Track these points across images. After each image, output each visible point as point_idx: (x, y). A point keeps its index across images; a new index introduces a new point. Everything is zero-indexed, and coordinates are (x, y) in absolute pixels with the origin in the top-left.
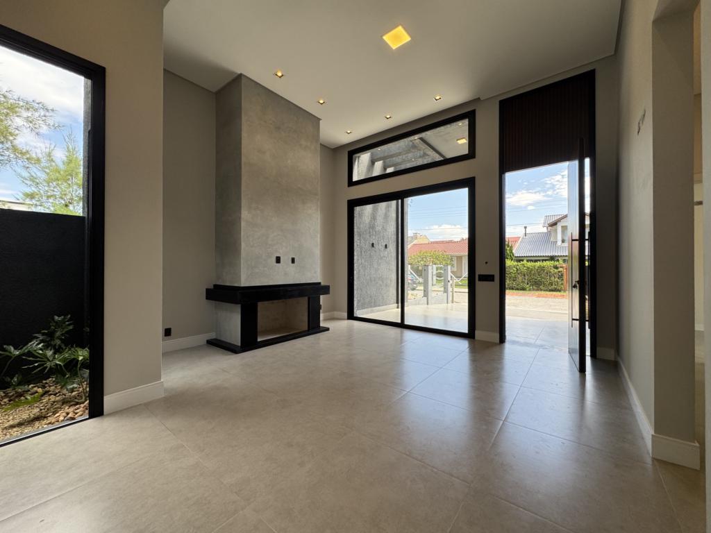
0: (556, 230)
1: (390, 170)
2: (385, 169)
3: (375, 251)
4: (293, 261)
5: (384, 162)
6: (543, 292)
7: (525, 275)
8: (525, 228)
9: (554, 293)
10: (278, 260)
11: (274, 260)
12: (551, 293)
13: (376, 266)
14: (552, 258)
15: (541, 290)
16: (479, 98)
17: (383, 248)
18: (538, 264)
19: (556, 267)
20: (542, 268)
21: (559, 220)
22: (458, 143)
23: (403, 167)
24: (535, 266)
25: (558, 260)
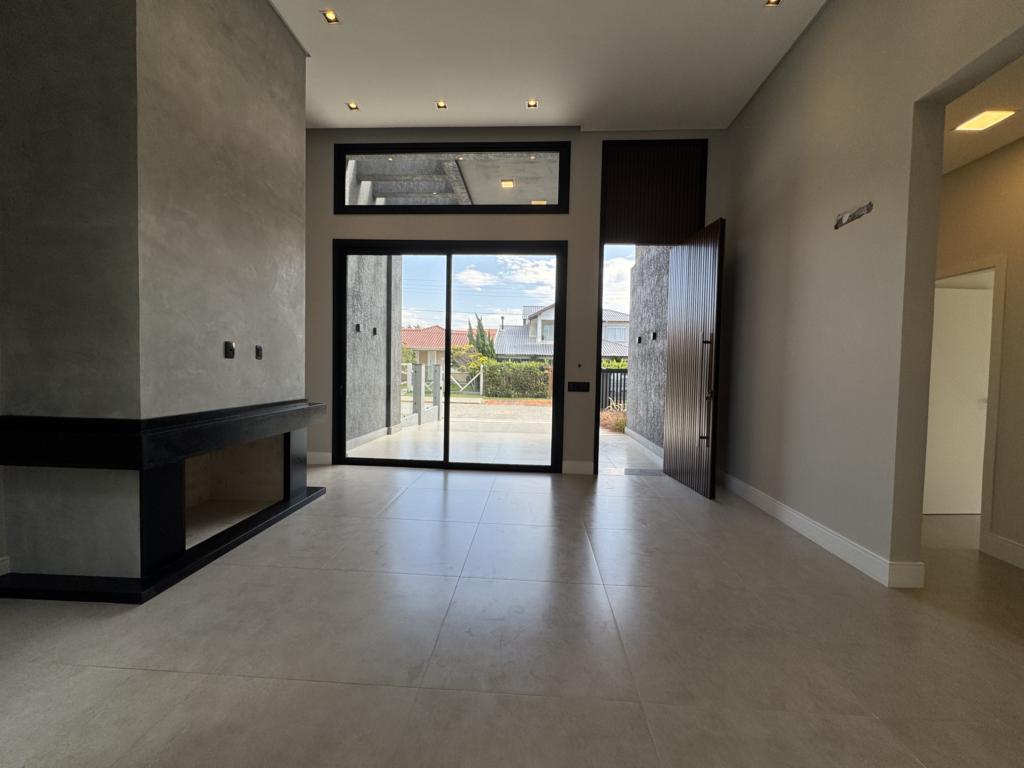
0: (536, 325)
1: (380, 201)
2: (374, 197)
3: (361, 339)
4: (259, 353)
5: (373, 186)
6: (529, 400)
7: (509, 378)
8: (503, 318)
9: (541, 400)
10: (229, 351)
11: (221, 350)
12: (538, 400)
13: (361, 365)
14: (534, 358)
15: (527, 397)
16: (578, 128)
17: (371, 334)
18: (524, 364)
19: (542, 369)
20: (530, 370)
21: (540, 313)
22: (500, 185)
23: (401, 201)
24: (521, 367)
25: (543, 361)
